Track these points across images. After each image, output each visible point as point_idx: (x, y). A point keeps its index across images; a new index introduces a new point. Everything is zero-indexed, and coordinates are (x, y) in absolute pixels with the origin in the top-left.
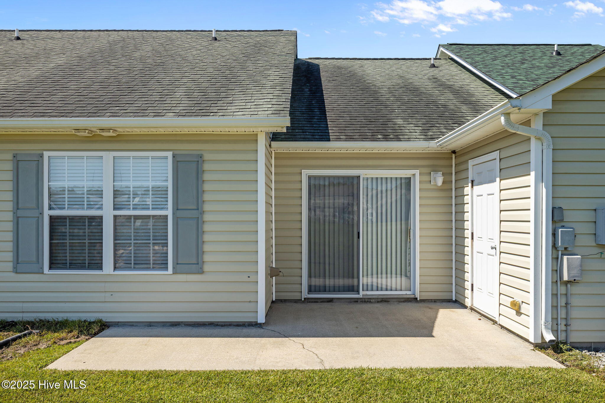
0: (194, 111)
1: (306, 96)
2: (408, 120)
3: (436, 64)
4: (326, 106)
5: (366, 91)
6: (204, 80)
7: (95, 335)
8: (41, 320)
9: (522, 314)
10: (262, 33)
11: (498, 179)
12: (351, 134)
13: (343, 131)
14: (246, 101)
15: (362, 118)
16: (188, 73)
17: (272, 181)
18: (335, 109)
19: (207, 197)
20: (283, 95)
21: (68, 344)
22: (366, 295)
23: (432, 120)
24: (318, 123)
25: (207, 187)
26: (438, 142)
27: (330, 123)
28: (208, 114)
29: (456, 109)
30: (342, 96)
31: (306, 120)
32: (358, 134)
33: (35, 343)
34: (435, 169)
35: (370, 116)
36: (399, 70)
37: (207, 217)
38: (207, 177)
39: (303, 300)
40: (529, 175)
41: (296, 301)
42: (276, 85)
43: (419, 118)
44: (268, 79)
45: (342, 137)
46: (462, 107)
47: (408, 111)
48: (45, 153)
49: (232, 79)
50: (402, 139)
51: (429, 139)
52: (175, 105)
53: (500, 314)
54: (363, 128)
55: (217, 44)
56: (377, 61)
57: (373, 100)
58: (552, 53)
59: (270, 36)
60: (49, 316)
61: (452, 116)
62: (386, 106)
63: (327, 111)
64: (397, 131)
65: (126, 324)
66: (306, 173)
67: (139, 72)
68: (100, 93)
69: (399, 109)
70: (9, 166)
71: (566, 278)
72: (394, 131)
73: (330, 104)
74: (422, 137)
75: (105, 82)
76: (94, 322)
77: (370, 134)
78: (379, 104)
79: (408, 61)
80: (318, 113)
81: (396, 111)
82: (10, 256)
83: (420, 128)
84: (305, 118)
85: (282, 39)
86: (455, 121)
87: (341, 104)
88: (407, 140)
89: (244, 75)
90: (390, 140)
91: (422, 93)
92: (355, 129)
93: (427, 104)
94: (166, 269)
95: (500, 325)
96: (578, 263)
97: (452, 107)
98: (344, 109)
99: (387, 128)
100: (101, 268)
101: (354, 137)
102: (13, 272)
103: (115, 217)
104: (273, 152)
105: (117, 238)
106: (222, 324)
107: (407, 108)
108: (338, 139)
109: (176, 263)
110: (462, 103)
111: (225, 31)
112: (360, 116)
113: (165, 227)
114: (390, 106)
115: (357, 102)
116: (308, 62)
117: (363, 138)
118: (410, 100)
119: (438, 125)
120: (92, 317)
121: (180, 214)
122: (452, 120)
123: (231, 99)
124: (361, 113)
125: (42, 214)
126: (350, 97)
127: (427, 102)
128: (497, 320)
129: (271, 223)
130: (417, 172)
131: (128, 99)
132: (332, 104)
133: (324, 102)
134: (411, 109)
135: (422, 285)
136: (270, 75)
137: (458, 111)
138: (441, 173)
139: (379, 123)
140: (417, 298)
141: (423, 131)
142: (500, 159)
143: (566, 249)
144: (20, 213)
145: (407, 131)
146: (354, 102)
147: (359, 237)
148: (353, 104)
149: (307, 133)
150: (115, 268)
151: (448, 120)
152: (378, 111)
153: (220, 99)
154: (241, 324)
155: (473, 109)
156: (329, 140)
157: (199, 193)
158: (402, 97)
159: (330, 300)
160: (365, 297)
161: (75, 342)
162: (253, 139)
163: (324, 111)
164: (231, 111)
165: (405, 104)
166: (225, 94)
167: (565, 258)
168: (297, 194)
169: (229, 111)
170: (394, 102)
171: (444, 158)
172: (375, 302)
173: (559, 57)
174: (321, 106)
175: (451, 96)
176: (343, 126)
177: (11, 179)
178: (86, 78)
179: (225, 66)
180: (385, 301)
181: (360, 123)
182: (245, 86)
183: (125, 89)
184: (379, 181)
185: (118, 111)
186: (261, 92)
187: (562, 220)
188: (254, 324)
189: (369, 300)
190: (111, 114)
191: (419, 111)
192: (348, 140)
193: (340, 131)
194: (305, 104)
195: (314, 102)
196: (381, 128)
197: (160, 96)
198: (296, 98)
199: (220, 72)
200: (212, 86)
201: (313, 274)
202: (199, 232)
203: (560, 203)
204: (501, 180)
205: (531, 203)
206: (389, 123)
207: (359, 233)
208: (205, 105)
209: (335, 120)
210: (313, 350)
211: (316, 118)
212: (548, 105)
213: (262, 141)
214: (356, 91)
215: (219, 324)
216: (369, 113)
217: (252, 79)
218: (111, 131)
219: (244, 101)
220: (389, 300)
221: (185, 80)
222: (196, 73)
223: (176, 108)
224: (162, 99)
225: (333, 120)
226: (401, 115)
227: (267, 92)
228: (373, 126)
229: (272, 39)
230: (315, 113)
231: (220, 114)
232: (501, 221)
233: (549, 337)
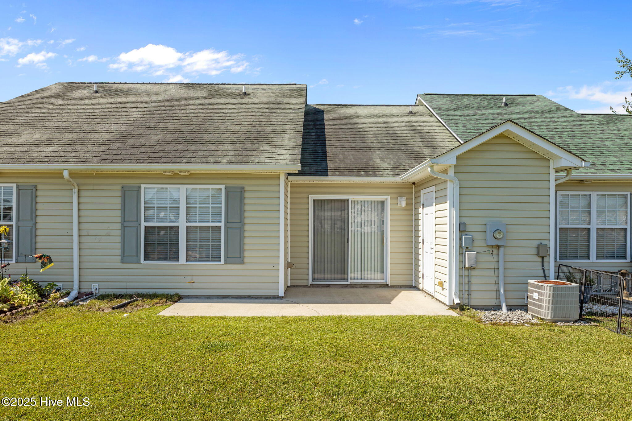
0: (239, 159)
1: (313, 139)
2: (383, 160)
3: (413, 111)
4: (327, 148)
5: (357, 135)
6: (242, 133)
7: (176, 302)
8: (138, 294)
9: (444, 289)
10: (280, 87)
11: (434, 204)
12: (343, 171)
13: (338, 168)
14: (272, 151)
15: (352, 158)
16: (230, 127)
17: (288, 203)
18: (333, 150)
19: (246, 214)
20: (296, 146)
21: (162, 305)
22: (353, 282)
23: (401, 160)
24: (321, 162)
25: (247, 208)
26: (401, 177)
27: (329, 162)
28: (248, 161)
29: (420, 151)
30: (339, 140)
31: (312, 159)
32: (348, 171)
33: (141, 305)
34: (401, 195)
35: (358, 156)
36: (384, 117)
37: (246, 227)
38: (247, 201)
39: (309, 285)
40: (447, 203)
41: (305, 286)
42: (291, 138)
43: (392, 158)
44: (285, 133)
45: (336, 173)
46: (424, 149)
47: (385, 152)
48: (142, 185)
49: (261, 133)
50: (377, 175)
51: (396, 175)
52: (225, 154)
53: (435, 291)
54: (352, 166)
55: (247, 98)
56: (368, 107)
57: (362, 143)
58: (502, 104)
59: (287, 90)
60: (144, 291)
61: (416, 156)
62: (370, 148)
63: (327, 152)
64: (375, 168)
65: (193, 296)
66: (311, 197)
67: (195, 125)
68: (174, 144)
69: (380, 150)
70: (119, 194)
71: (467, 266)
72: (373, 169)
73: (330, 146)
74: (392, 173)
75: (174, 134)
76: (173, 295)
77: (356, 171)
78: (365, 147)
79: (392, 108)
80: (321, 154)
81: (377, 152)
82: (119, 252)
83: (392, 166)
84: (311, 157)
85: (296, 93)
86: (417, 160)
87: (338, 146)
88: (381, 175)
89: (269, 129)
90: (369, 175)
91: (398, 137)
92: (346, 166)
93: (400, 147)
94: (220, 261)
95: (435, 298)
96: (474, 256)
97: (418, 149)
98: (340, 150)
99: (368, 166)
100: (178, 261)
101: (345, 173)
102: (121, 262)
103: (187, 227)
104: (289, 183)
105: (189, 241)
106: (256, 297)
107: (385, 150)
108: (334, 175)
109: (227, 257)
110: (426, 146)
111: (251, 84)
112: (351, 156)
113: (219, 234)
114: (373, 148)
115: (349, 145)
116: (315, 108)
117: (351, 174)
118: (388, 143)
119: (404, 164)
120: (171, 292)
121: (229, 225)
122: (415, 160)
123: (262, 149)
124: (352, 154)
125: (140, 225)
126: (345, 140)
127: (400, 145)
128: (433, 295)
129: (287, 231)
130: (388, 197)
131: (194, 149)
132: (331, 146)
133: (326, 144)
134: (387, 150)
135: (393, 276)
136: (288, 129)
137: (421, 153)
138: (405, 198)
139: (363, 162)
140: (388, 285)
141: (393, 169)
142: (435, 191)
143: (467, 248)
144: (126, 224)
145: (382, 168)
146: (347, 145)
147: (348, 242)
148: (347, 147)
149: (313, 170)
150: (187, 260)
151: (412, 160)
152: (364, 152)
153: (255, 149)
154: (268, 297)
155: (432, 151)
156: (327, 175)
157: (242, 212)
158: (382, 140)
159: (328, 286)
160: (352, 284)
161: (166, 305)
162: (277, 177)
163: (325, 152)
164: (263, 159)
165: (384, 147)
166: (257, 145)
167: (467, 253)
168: (306, 206)
169: (261, 159)
170: (377, 145)
171: (407, 188)
172: (359, 287)
173: (506, 108)
174: (323, 148)
175: (418, 140)
176: (338, 164)
177: (120, 202)
178: (160, 130)
179: (255, 121)
180: (366, 287)
181: (350, 162)
182: (271, 138)
183: (189, 140)
184: (369, 203)
185: (190, 159)
186: (281, 144)
187: (465, 231)
188: (277, 297)
189: (355, 286)
190: (186, 161)
191: (393, 152)
192: (340, 175)
193: (336, 168)
194: (312, 146)
195: (318, 145)
196: (364, 166)
197: (214, 147)
198: (306, 141)
199: (252, 126)
200: (248, 138)
201: (316, 271)
202: (242, 238)
203: (464, 220)
204: (436, 205)
205: (447, 220)
206: (370, 162)
207: (348, 239)
208: (246, 154)
209: (332, 160)
210: (314, 309)
211: (319, 157)
212: (454, 162)
213: (282, 178)
214: (350, 135)
215: (254, 297)
216: (357, 154)
217: (275, 133)
218: (187, 172)
219: (270, 151)
220: (369, 286)
221: (229, 133)
222: (235, 127)
223: (227, 157)
224: (216, 149)
225: (331, 160)
226: (380, 156)
227: (285, 144)
228: (359, 164)
229: (288, 94)
230: (318, 154)
231: (256, 161)
232: (436, 231)
233: (457, 301)
